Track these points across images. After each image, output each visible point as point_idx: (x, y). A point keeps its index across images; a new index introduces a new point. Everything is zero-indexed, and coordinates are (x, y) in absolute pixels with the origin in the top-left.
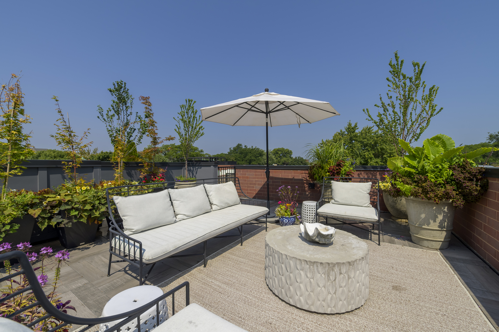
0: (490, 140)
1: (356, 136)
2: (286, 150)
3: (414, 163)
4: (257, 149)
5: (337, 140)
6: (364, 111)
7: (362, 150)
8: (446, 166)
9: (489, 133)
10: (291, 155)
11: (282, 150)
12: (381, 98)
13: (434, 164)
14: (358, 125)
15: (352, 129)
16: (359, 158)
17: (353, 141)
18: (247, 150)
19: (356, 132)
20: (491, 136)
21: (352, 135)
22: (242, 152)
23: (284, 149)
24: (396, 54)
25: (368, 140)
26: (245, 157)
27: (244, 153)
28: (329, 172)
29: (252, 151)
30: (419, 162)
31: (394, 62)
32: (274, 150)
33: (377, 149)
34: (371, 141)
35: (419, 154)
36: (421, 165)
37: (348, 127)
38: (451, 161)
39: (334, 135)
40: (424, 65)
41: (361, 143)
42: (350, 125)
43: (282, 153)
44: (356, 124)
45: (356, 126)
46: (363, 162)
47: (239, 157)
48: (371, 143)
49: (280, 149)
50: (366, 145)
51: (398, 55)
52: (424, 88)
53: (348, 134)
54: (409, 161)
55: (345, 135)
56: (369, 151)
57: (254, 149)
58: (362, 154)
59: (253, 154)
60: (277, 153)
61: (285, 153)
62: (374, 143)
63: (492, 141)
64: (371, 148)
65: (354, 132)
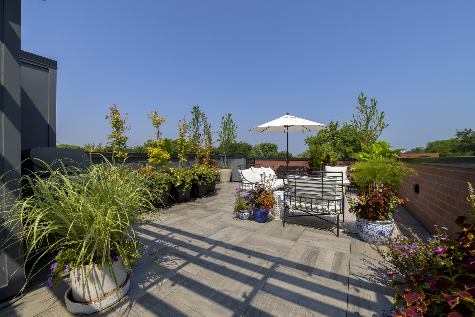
0: (458, 136)
1: (337, 133)
2: (272, 145)
4: (246, 144)
5: (321, 137)
7: (342, 146)
9: (457, 130)
10: (277, 150)
11: (268, 145)
12: (354, 117)
14: (339, 123)
15: (334, 126)
16: (340, 153)
17: (335, 138)
18: (237, 145)
19: (337, 129)
20: (458, 133)
21: (334, 133)
22: (231, 147)
23: (270, 144)
24: (362, 93)
25: (348, 137)
26: (234, 152)
27: (234, 148)
28: (322, 161)
29: (241, 146)
31: (361, 97)
32: (261, 145)
33: (356, 144)
34: (351, 138)
35: (370, 151)
37: (330, 125)
39: (318, 132)
40: (377, 100)
41: (342, 140)
42: (332, 123)
43: (268, 148)
44: (338, 122)
45: (337, 124)
46: (344, 156)
47: (229, 151)
48: (351, 139)
49: (267, 144)
50: (346, 142)
51: (363, 93)
52: (377, 114)
53: (330, 131)
55: (328, 132)
56: (349, 146)
57: (243, 143)
58: (342, 149)
59: (242, 148)
60: (264, 148)
61: (272, 148)
62: (353, 140)
63: (459, 137)
64: (351, 143)
65: (335, 129)
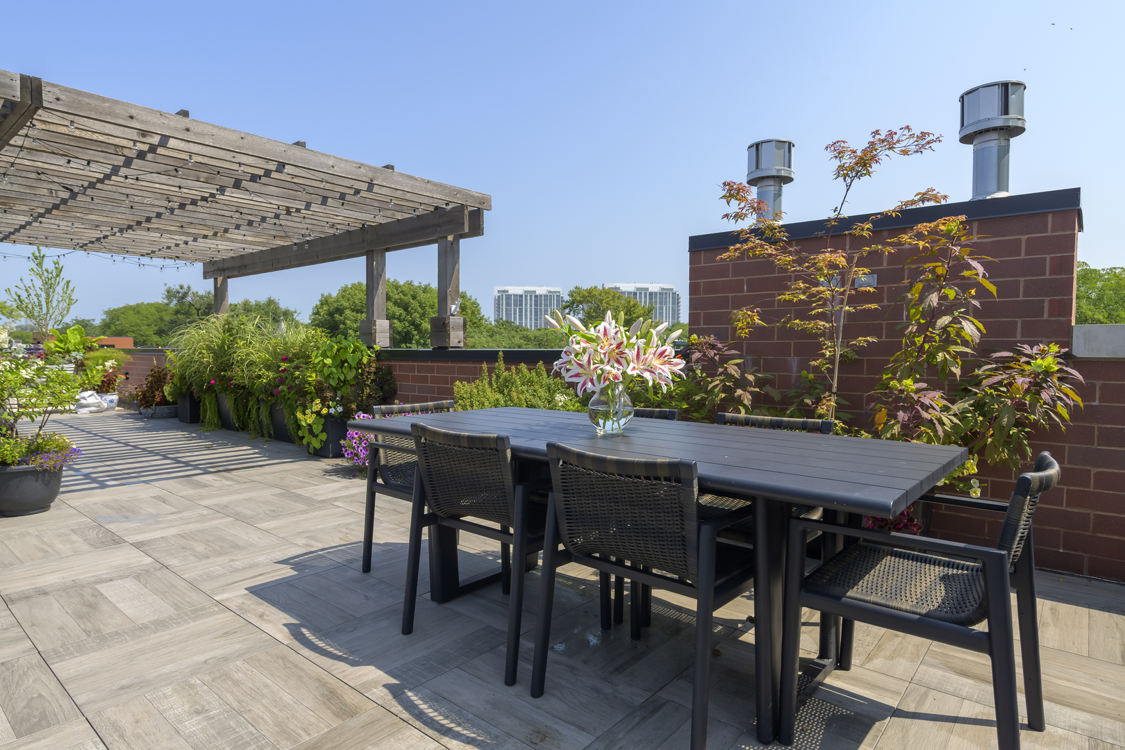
0: (168, 299)
3: (62, 345)
6: (6, 291)
8: (81, 347)
9: (165, 285)
13: (75, 346)
30: (65, 345)
36: (66, 346)
38: (84, 344)
40: (62, 267)
54: (59, 344)
